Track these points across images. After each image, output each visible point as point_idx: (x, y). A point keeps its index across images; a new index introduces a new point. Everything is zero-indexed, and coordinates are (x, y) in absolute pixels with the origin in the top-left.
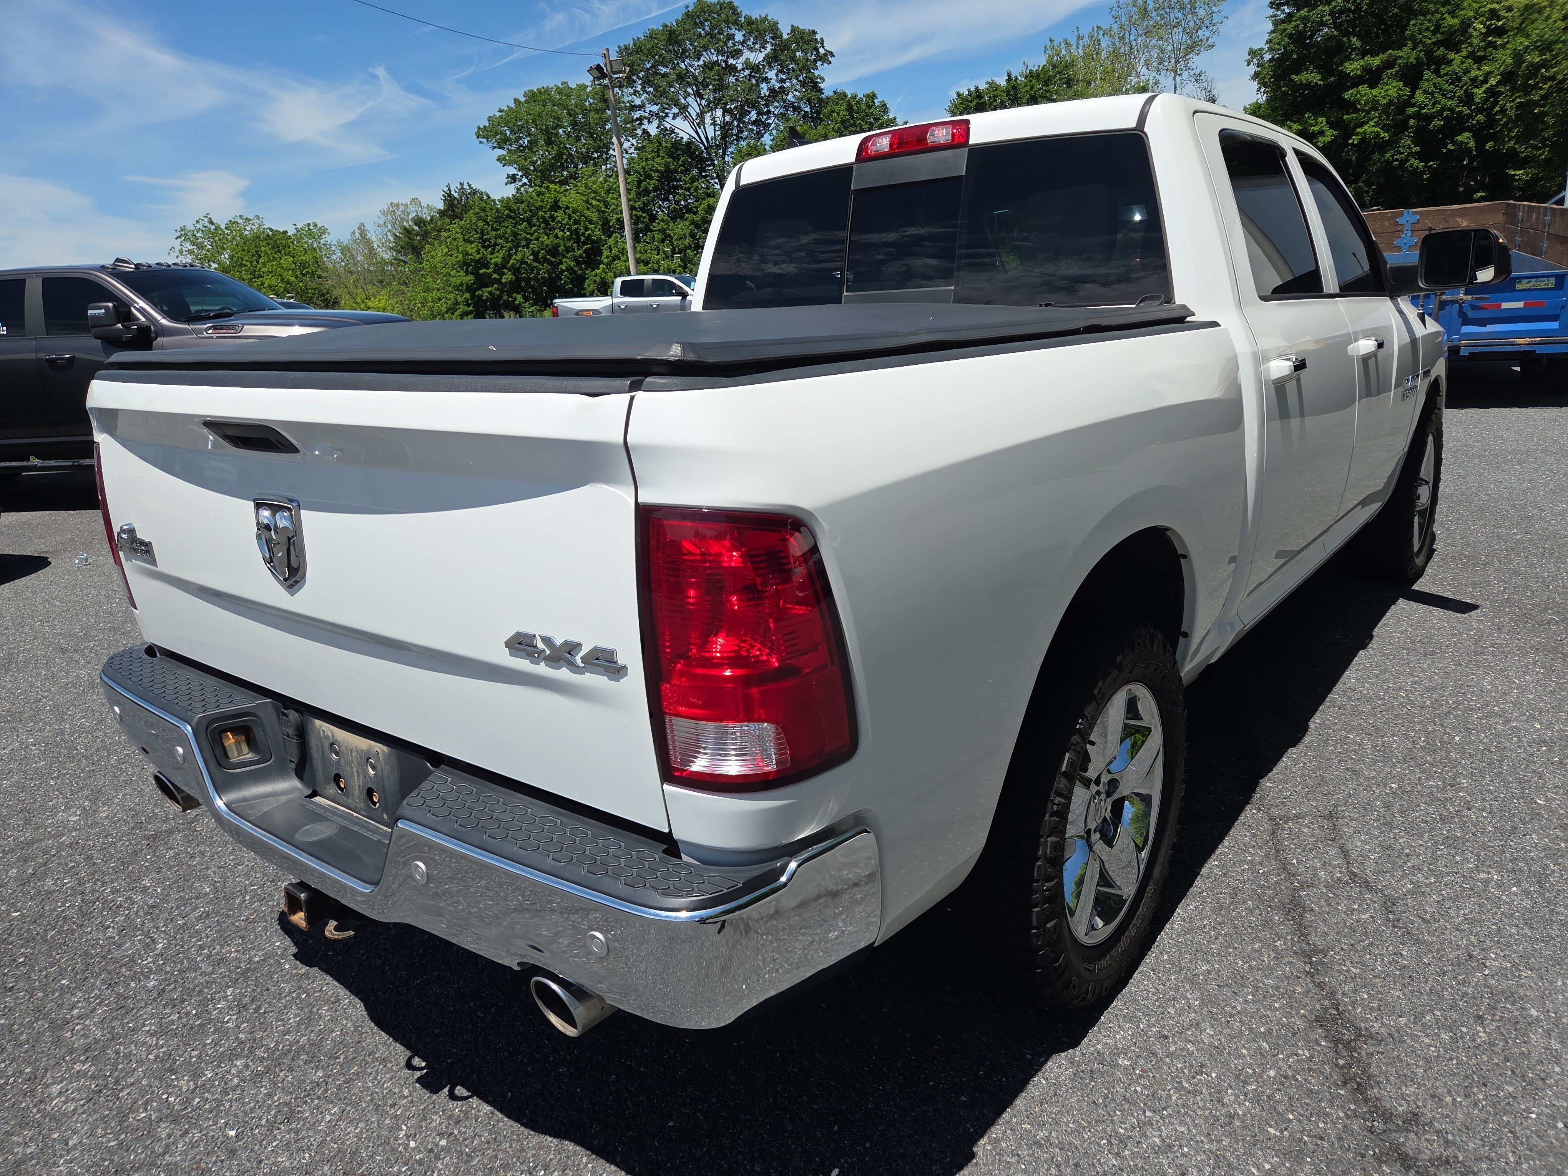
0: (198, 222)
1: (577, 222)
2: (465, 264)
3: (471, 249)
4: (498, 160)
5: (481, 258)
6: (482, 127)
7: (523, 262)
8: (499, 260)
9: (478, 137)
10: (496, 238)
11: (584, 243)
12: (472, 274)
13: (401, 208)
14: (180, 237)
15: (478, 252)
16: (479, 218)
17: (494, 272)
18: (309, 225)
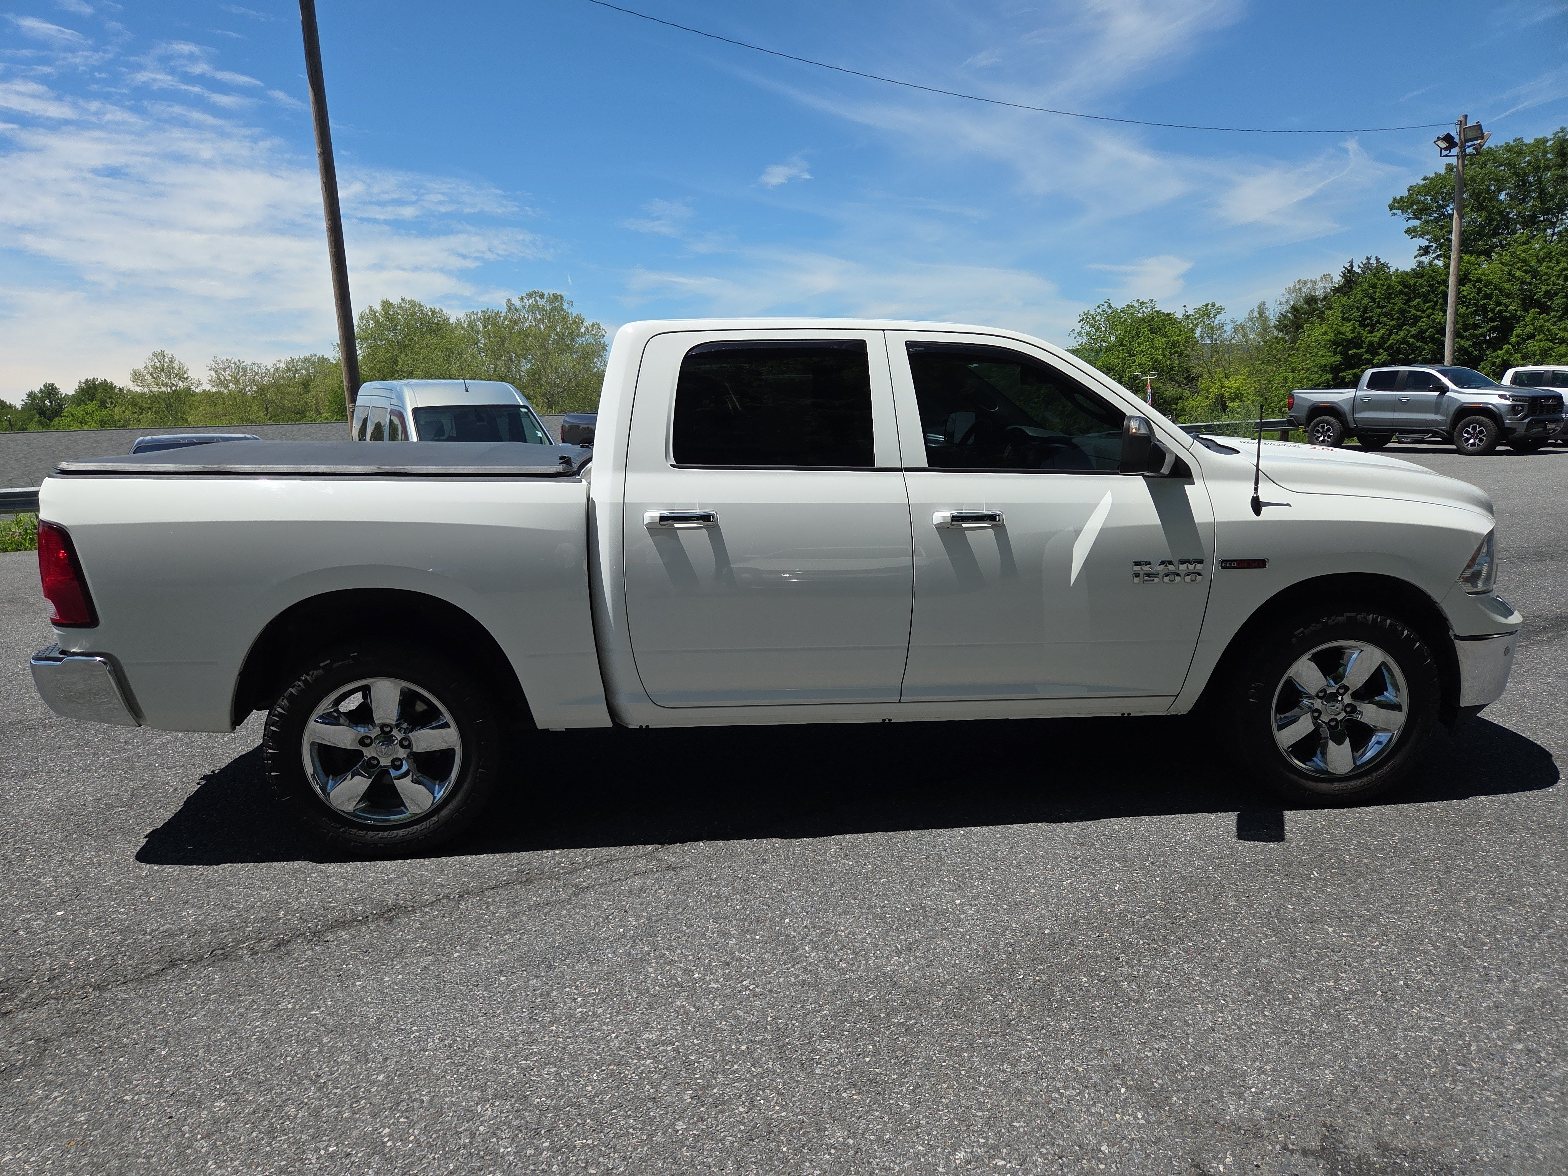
0: (1099, 307)
1: (1488, 296)
2: (1335, 343)
3: (1347, 328)
4: (1406, 232)
5: (1355, 337)
6: (1398, 198)
7: (1404, 341)
8: (1376, 339)
9: (1391, 209)
10: (1379, 316)
11: (1492, 320)
12: (1341, 353)
13: (1309, 285)
14: (1082, 320)
15: (1353, 331)
16: (1366, 295)
17: (1366, 352)
18: (1207, 305)
